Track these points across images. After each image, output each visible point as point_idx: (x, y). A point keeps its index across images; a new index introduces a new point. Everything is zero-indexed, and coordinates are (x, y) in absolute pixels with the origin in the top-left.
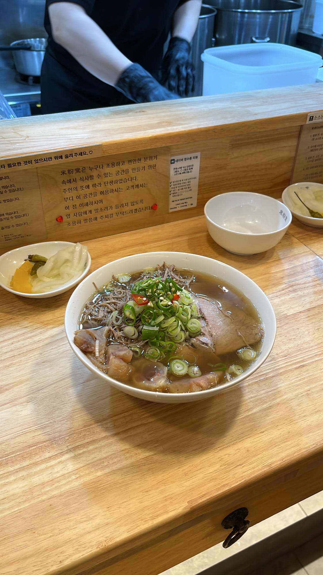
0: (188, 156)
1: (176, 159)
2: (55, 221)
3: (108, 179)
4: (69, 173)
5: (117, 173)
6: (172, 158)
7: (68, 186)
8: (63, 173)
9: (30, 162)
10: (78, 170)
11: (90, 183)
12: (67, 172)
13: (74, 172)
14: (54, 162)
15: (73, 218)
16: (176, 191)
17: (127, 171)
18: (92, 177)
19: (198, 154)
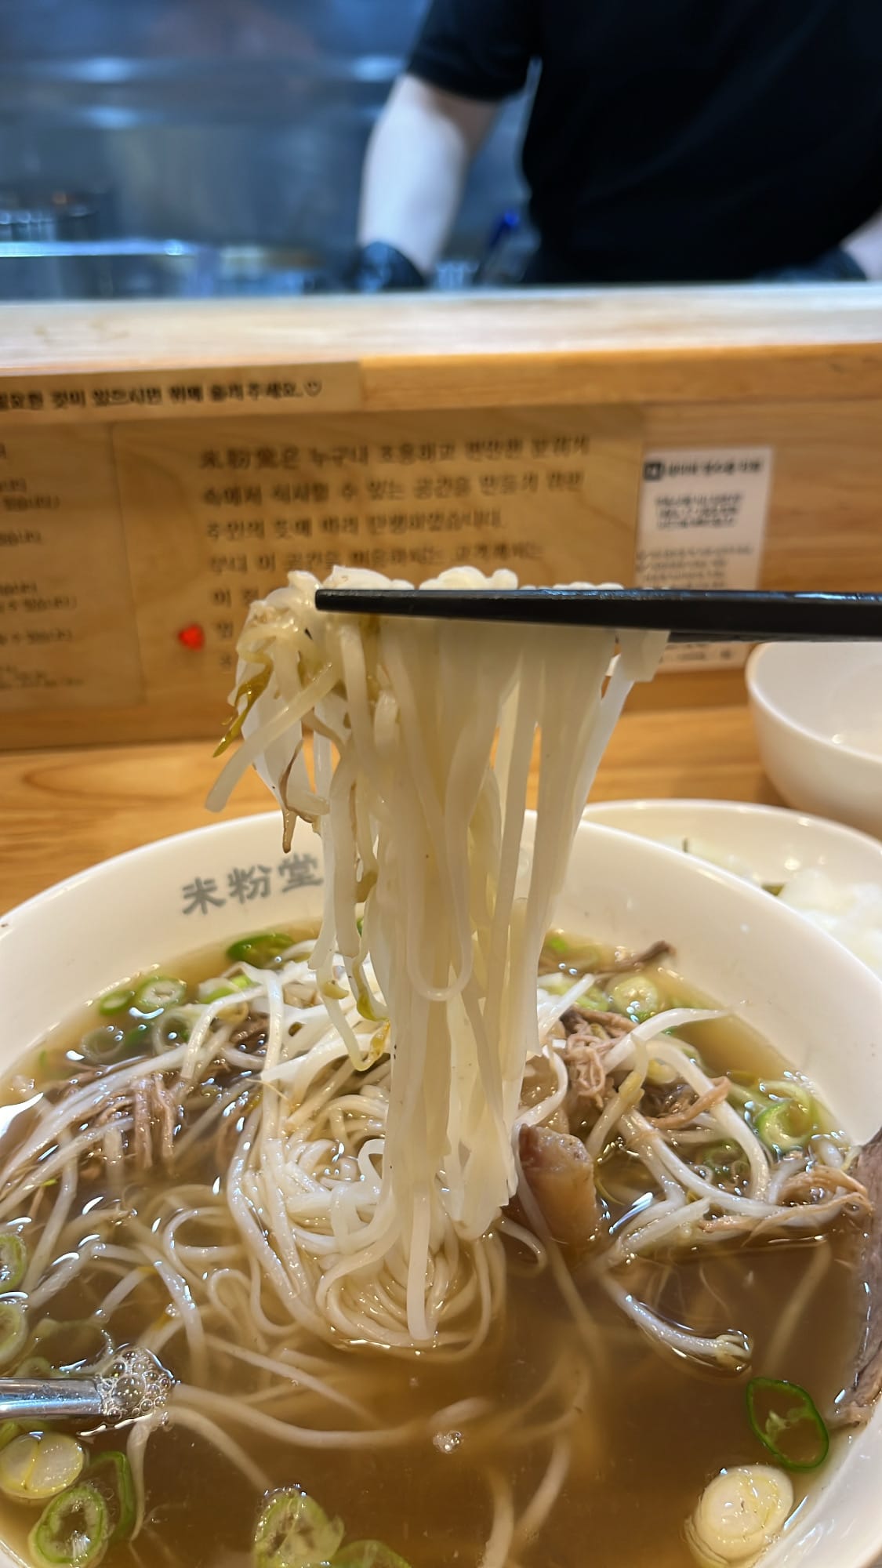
0: (721, 455)
1: (668, 465)
2: (173, 645)
3: (385, 506)
4: (231, 463)
5: (423, 488)
6: (654, 456)
7: (225, 513)
8: (210, 459)
9: (77, 397)
10: (266, 457)
11: (312, 511)
12: (223, 458)
13: (253, 460)
14: (166, 408)
17: (461, 486)
18: (319, 491)
19: (764, 454)
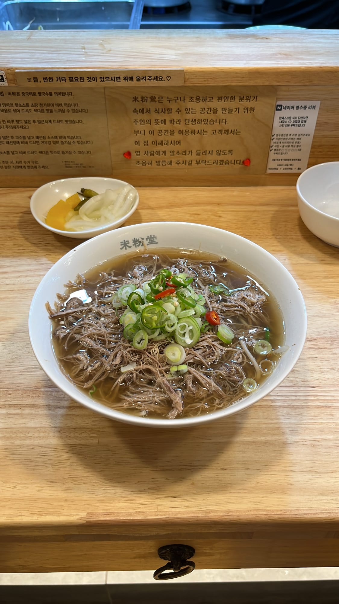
0: (302, 103)
1: (284, 105)
2: (122, 156)
3: (190, 116)
4: (142, 100)
5: (202, 111)
6: (279, 103)
7: (139, 116)
8: (135, 99)
9: (95, 79)
10: (153, 99)
11: (167, 117)
12: (140, 99)
13: (149, 100)
14: (122, 83)
15: (142, 156)
16: (280, 148)
17: (215, 111)
18: (169, 111)
19: (317, 103)
